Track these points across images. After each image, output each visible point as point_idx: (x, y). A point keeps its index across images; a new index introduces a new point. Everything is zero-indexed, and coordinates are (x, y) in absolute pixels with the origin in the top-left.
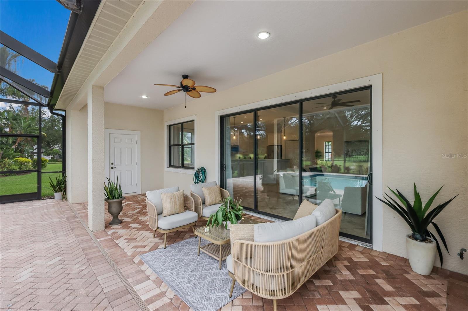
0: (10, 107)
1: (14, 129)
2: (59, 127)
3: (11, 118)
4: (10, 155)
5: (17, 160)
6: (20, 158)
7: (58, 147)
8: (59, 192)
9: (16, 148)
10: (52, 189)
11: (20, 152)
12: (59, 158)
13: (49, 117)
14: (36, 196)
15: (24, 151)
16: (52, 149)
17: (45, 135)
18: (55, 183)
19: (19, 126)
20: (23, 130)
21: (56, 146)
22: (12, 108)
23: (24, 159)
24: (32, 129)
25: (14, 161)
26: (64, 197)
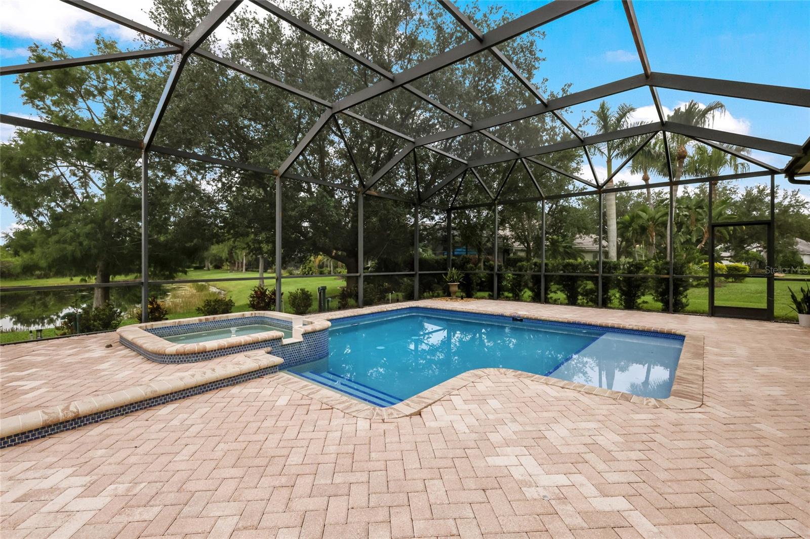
0: (684, 191)
1: (699, 221)
2: (762, 211)
3: (694, 205)
4: (695, 258)
7: (759, 247)
12: (758, 266)
13: (743, 196)
14: (765, 314)
16: (748, 251)
18: (800, 298)
21: (755, 246)
22: (687, 193)
25: (700, 267)
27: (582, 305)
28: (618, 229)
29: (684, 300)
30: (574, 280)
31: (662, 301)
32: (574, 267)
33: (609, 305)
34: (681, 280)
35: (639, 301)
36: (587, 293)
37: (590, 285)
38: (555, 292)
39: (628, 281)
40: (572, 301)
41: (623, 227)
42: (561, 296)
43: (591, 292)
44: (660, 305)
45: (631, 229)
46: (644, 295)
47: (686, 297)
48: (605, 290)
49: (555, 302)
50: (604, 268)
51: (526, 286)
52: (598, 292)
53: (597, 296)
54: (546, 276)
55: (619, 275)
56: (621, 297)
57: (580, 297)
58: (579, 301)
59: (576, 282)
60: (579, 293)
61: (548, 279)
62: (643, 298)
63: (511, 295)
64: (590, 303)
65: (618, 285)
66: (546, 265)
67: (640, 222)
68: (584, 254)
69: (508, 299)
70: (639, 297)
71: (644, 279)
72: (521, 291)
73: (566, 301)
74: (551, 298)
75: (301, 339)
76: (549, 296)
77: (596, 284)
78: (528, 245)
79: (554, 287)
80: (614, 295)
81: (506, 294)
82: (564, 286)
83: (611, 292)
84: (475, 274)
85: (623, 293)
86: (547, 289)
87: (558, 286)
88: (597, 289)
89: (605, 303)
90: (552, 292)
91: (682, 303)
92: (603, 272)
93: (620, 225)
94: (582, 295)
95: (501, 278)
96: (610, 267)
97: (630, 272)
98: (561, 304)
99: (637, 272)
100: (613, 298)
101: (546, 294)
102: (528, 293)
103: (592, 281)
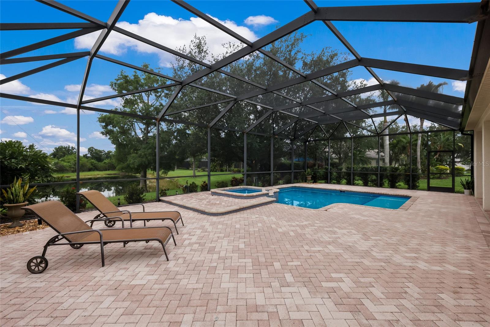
1: (436, 143)
4: (432, 163)
5: (438, 167)
6: (440, 166)
8: (467, 189)
9: (437, 158)
10: (463, 187)
11: (440, 161)
14: (451, 190)
15: (443, 161)
17: (462, 145)
18: (465, 183)
19: (439, 140)
20: (443, 144)
22: (433, 125)
23: (443, 167)
24: (450, 142)
25: (435, 168)
26: (472, 194)
27: (370, 186)
28: (390, 148)
29: (417, 184)
30: (366, 175)
31: (407, 184)
32: (367, 169)
33: (383, 186)
34: (416, 175)
35: (397, 184)
36: (372, 181)
37: (374, 177)
38: (358, 180)
39: (392, 176)
40: (366, 184)
41: (393, 147)
42: (361, 182)
43: (375, 180)
44: (407, 186)
45: (397, 148)
46: (399, 182)
47: (418, 182)
48: (381, 179)
49: (358, 185)
50: (380, 170)
51: (343, 177)
52: (378, 180)
53: (377, 182)
54: (353, 173)
55: (388, 173)
56: (389, 182)
57: (369, 183)
58: (369, 185)
59: (368, 176)
60: (369, 181)
61: (354, 175)
62: (399, 183)
63: (336, 182)
64: (374, 185)
65: (387, 177)
66: (353, 168)
67: (402, 144)
68: (371, 161)
69: (334, 183)
70: (397, 183)
71: (400, 175)
72: (341, 180)
73: (363, 185)
74: (356, 183)
75: (273, 194)
76: (354, 182)
77: (377, 177)
78: (340, 155)
79: (357, 178)
80: (385, 182)
81: (333, 181)
82: (362, 178)
83: (384, 180)
84: (318, 172)
85: (390, 181)
86: (354, 179)
87: (359, 178)
88: (377, 179)
89: (381, 185)
90: (356, 180)
91: (416, 186)
92: (380, 171)
93: (391, 145)
94: (370, 181)
95: (331, 173)
96: (384, 169)
97: (393, 172)
98: (360, 186)
99: (396, 172)
100: (385, 183)
101: (353, 181)
102: (344, 181)
103: (375, 175)
